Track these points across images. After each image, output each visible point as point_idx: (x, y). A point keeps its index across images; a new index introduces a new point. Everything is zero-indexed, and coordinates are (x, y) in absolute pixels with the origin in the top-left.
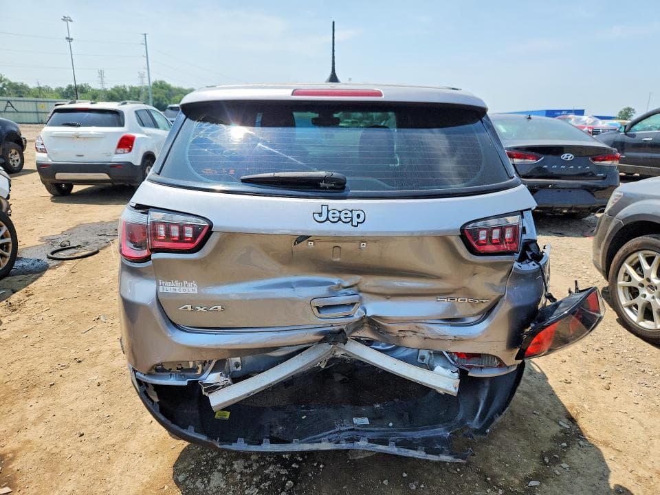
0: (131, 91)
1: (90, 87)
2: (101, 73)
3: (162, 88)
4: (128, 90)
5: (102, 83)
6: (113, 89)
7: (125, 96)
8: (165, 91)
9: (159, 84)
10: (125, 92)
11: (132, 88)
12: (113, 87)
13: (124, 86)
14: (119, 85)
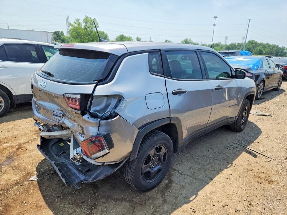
0: (237, 45)
1: (221, 44)
2: (227, 38)
3: (252, 43)
4: (236, 44)
5: (226, 42)
6: (230, 45)
7: (234, 47)
8: (253, 45)
9: (251, 41)
10: (235, 45)
11: (238, 44)
12: (230, 43)
13: (235, 43)
14: (233, 43)
